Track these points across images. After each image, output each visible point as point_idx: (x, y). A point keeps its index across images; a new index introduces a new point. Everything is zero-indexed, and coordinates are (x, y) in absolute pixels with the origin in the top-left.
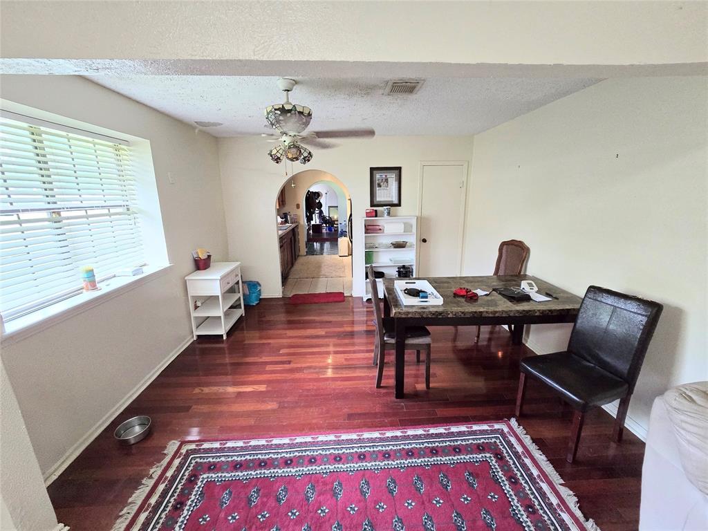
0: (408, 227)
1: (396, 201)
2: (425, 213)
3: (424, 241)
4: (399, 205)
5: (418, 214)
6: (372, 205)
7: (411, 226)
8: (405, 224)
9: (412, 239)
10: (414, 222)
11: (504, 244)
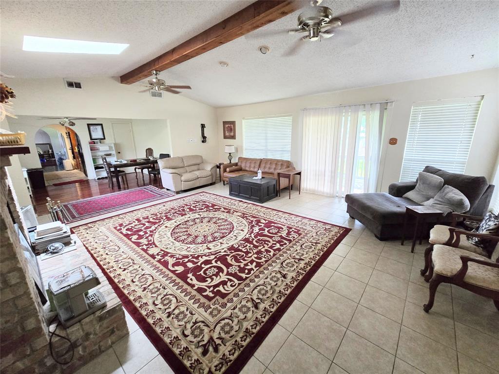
0: (110, 148)
1: (103, 138)
2: (117, 142)
3: (119, 153)
4: (104, 139)
5: (114, 142)
6: (91, 139)
7: (112, 147)
8: (109, 146)
9: (113, 152)
10: (113, 145)
11: (147, 150)
